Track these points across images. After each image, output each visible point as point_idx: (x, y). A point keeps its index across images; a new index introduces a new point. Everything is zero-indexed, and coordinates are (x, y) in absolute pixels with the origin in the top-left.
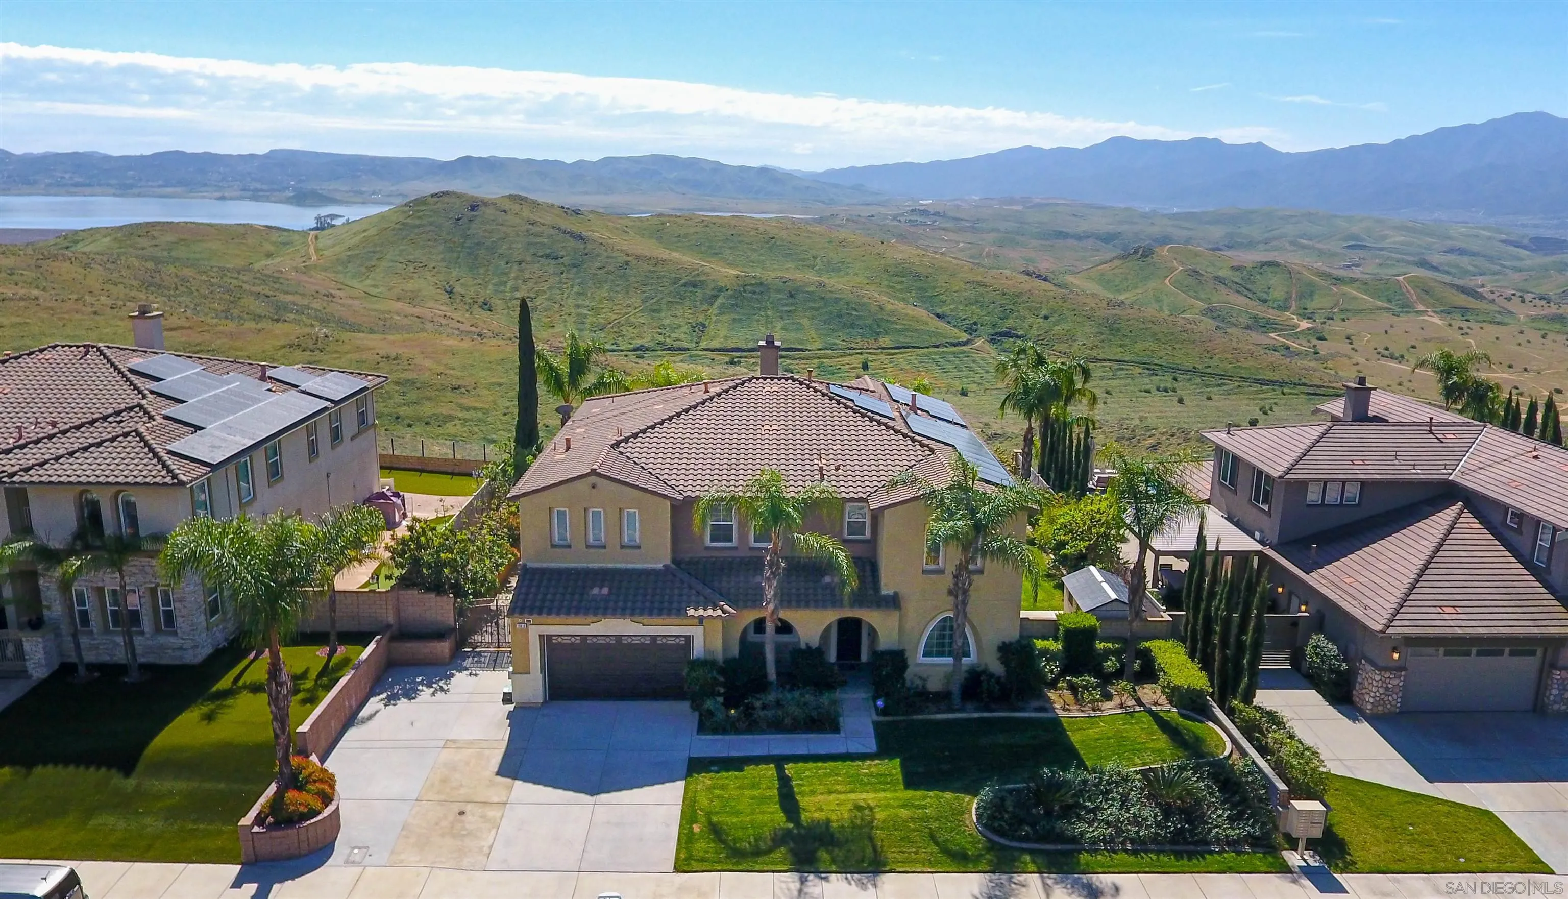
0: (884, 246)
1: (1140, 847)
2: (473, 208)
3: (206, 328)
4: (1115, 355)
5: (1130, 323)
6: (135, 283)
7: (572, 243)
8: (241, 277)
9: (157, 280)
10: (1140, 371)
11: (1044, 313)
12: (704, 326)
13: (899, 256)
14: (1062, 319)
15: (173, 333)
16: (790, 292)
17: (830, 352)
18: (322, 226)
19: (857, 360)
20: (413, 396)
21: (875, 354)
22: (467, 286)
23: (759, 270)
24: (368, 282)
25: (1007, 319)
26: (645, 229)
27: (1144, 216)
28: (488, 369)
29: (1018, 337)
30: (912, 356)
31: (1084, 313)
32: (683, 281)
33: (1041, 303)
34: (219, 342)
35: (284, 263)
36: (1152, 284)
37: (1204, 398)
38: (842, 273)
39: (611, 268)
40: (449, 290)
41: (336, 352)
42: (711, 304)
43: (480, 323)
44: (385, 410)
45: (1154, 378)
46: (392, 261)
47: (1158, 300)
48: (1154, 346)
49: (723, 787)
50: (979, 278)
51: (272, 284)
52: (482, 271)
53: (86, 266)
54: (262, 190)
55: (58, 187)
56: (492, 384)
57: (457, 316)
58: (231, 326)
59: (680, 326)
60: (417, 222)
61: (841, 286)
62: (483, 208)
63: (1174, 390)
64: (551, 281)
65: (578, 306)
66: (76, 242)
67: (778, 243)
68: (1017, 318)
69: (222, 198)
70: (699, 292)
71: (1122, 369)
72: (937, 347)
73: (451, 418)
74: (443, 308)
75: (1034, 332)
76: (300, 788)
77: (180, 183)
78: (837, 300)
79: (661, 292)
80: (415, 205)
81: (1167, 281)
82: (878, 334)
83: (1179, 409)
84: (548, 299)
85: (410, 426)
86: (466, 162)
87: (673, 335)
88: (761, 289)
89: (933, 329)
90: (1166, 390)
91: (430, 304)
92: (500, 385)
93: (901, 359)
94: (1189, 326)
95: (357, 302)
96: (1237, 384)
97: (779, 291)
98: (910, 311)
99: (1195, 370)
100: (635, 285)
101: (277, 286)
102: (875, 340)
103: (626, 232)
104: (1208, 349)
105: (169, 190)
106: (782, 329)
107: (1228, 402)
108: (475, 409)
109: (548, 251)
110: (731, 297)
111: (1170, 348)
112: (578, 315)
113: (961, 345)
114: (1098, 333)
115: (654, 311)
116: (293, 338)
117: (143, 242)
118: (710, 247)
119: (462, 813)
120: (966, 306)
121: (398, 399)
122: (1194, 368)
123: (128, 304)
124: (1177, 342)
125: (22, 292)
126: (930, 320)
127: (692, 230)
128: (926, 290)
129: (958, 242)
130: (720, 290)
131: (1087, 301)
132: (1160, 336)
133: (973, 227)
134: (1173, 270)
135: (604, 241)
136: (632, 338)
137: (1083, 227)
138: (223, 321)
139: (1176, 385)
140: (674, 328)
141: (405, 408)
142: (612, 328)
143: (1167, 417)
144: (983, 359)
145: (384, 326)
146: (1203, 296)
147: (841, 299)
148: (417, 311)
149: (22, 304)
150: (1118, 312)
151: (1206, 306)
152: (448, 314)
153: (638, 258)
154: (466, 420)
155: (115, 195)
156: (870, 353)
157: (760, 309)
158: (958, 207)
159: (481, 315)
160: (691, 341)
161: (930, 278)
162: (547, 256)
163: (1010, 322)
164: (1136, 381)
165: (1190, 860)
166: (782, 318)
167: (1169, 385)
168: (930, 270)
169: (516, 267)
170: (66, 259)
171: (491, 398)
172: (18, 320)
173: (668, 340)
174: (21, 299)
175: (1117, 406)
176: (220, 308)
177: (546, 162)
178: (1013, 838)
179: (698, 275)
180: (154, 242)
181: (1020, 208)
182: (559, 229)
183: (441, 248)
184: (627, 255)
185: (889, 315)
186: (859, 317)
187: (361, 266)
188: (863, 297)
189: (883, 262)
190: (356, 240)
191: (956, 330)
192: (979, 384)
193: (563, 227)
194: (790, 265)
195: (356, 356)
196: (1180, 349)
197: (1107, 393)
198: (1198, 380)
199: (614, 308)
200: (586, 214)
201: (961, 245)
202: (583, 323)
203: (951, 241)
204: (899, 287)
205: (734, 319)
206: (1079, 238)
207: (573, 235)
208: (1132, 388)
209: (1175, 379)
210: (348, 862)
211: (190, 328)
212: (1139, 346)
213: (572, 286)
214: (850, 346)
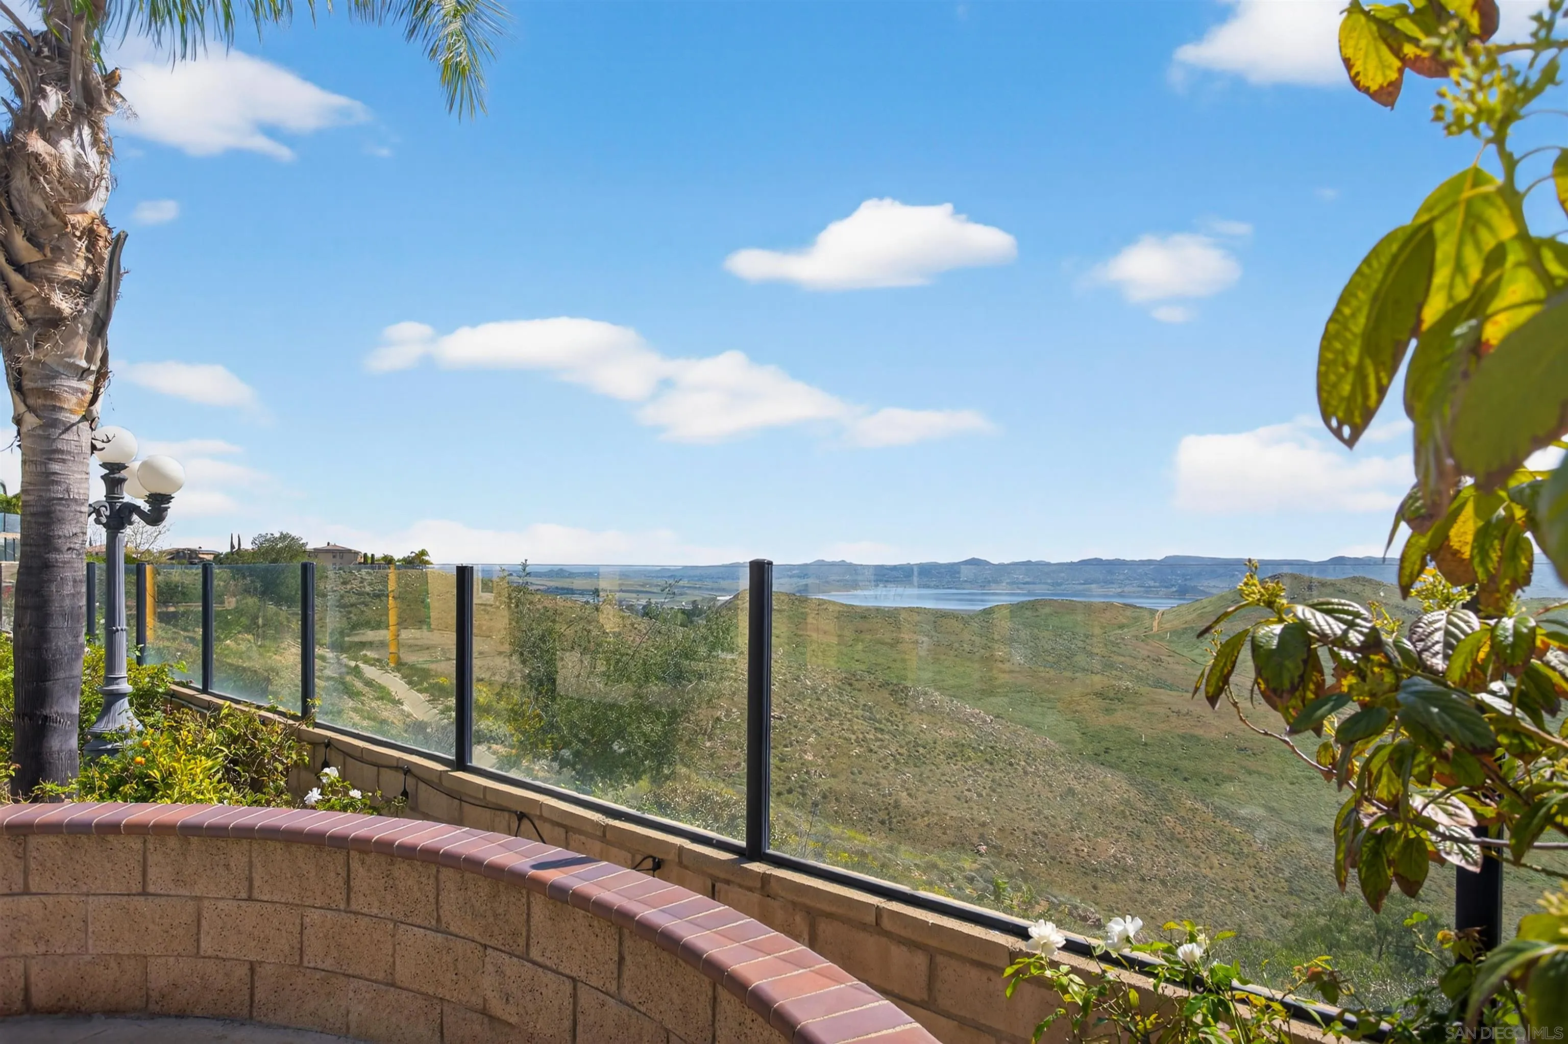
24: (1198, 651)
35: (1128, 633)
41: (1133, 703)
54: (1155, 587)
62: (1320, 589)
85: (1186, 779)
101: (1114, 649)
117: (1029, 613)
121: (1181, 752)
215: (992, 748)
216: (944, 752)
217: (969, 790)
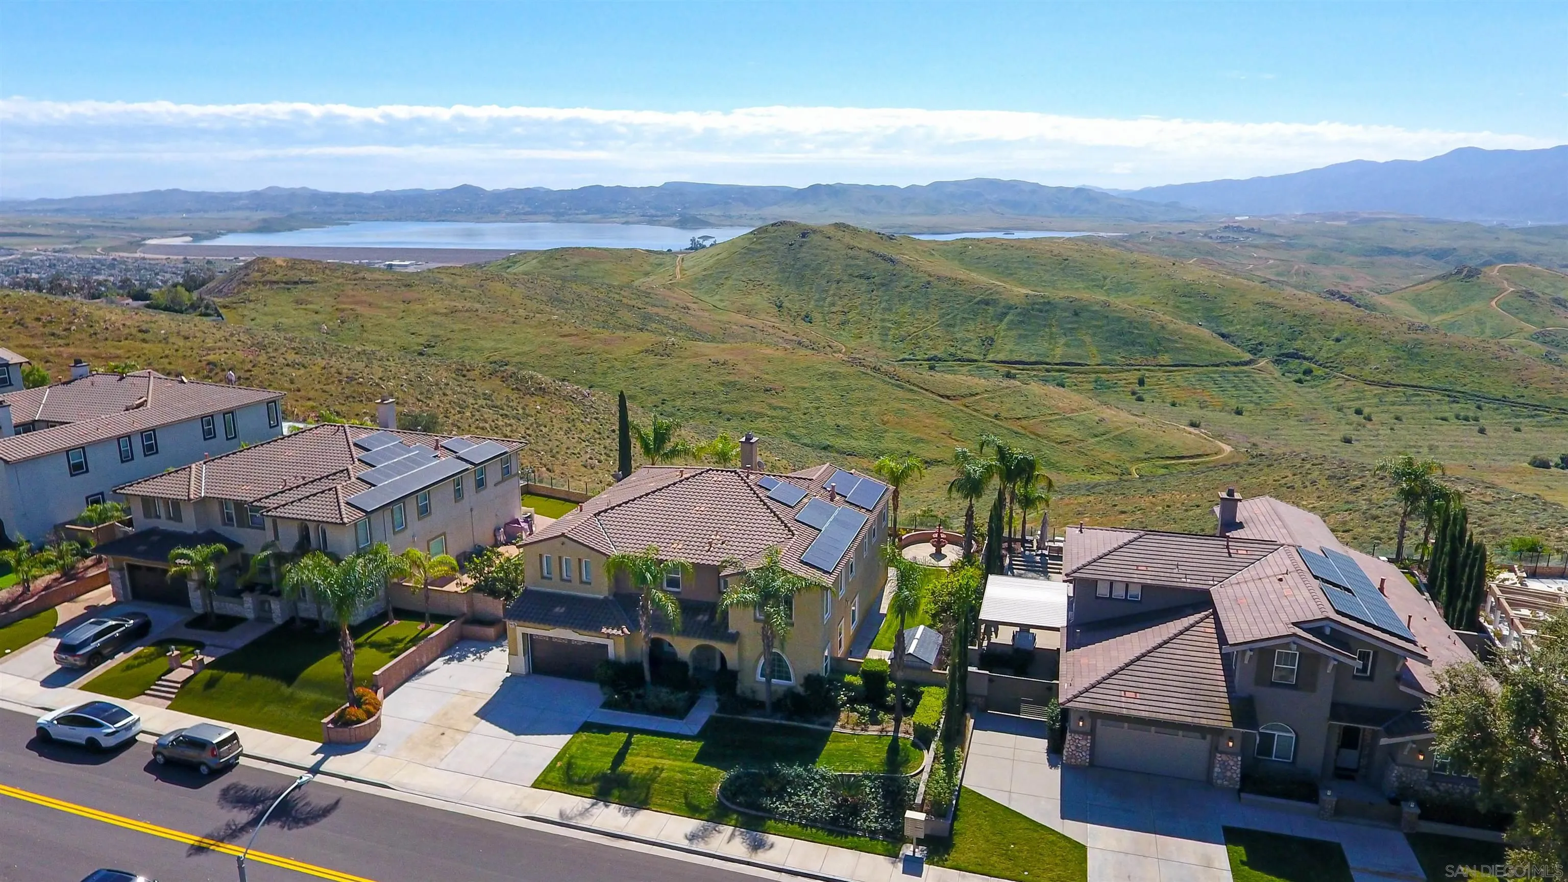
0: (1175, 267)
1: (813, 823)
2: (804, 235)
3: (588, 335)
4: (1411, 380)
5: (1432, 348)
6: (544, 299)
7: (883, 265)
8: (622, 292)
9: (561, 296)
10: (1439, 397)
11: (1336, 335)
12: (992, 340)
13: (1188, 277)
14: (1356, 342)
15: (566, 339)
16: (1075, 311)
17: (1108, 367)
18: (696, 247)
19: (1133, 377)
20: (733, 395)
21: (1152, 371)
22: (794, 300)
23: (1050, 289)
24: (717, 297)
25: (1295, 340)
26: (949, 252)
27: (1490, 230)
28: (795, 375)
29: (1305, 358)
30: (1190, 374)
31: (1381, 337)
32: (978, 299)
33: (1334, 325)
34: (596, 347)
35: (655, 281)
36: (1477, 305)
37: (1512, 429)
38: (1130, 293)
39: (914, 287)
40: (779, 304)
41: (679, 357)
42: (1001, 321)
43: (801, 333)
44: (712, 406)
45: (1455, 405)
46: (737, 280)
47: (1480, 323)
48: (1458, 373)
49: (590, 743)
50: (1270, 299)
51: (644, 298)
52: (807, 288)
53: (513, 285)
54: (657, 216)
55: (515, 215)
56: (797, 388)
57: (783, 326)
58: (606, 334)
59: (971, 340)
60: (759, 247)
61: (1126, 306)
62: (812, 235)
63: (1476, 419)
64: (863, 297)
65: (883, 320)
66: (515, 263)
67: (1071, 264)
68: (1305, 339)
69: (627, 223)
70: (991, 310)
71: (1419, 395)
72: (1218, 366)
73: (761, 415)
74: (773, 320)
75: (1323, 354)
76: (359, 707)
77: (599, 211)
78: (1120, 319)
79: (957, 309)
80: (759, 233)
81: (1493, 303)
82: (1157, 352)
83: (1478, 440)
84: (858, 314)
85: (729, 420)
86: (815, 191)
87: (964, 348)
88: (1048, 307)
89: (1214, 348)
90: (1466, 419)
91: (763, 316)
92: (804, 389)
93: (1178, 376)
94: (1503, 353)
95: (707, 314)
96: (1554, 416)
97: (1064, 310)
98: (1193, 330)
99: (1504, 400)
100: (935, 302)
101: (647, 300)
102: (1154, 357)
103: (932, 255)
104: (1523, 378)
105: (590, 217)
106: (1064, 345)
107: (1539, 435)
108: (781, 408)
109: (862, 272)
110: (1019, 314)
111: (1477, 375)
112: (883, 327)
113: (1243, 365)
114: (1393, 357)
115: (949, 325)
116: (649, 345)
117: (559, 264)
118: (1007, 268)
119: (443, 734)
120: (1253, 326)
121: (722, 397)
122: (1504, 397)
123: (537, 315)
124: (1487, 369)
125: (468, 305)
126: (1212, 339)
127: (990, 253)
128: (1212, 310)
129: (1267, 259)
130: (1010, 308)
131: (1385, 324)
132: (1466, 363)
133: (1287, 244)
134: (1501, 291)
135: (911, 264)
136: (928, 350)
137: (1414, 242)
138: (601, 330)
139: (1479, 413)
140: (965, 341)
141: (727, 405)
142: (911, 340)
143: (1461, 447)
144: (1264, 379)
145: (724, 335)
146: (1535, 319)
147: (1124, 318)
148: (752, 322)
149: (467, 314)
150: (1419, 337)
151: (1539, 330)
152: (776, 325)
153: (939, 278)
154: (773, 417)
155: (552, 221)
156: (1148, 370)
157: (1045, 326)
158: (1275, 223)
159: (802, 325)
160: (979, 354)
161: (1219, 299)
162: (861, 276)
163: (1298, 344)
164: (1433, 407)
165: (837, 836)
166: (1065, 334)
167: (1471, 414)
168: (1220, 291)
169: (834, 286)
170: (502, 279)
171: (795, 400)
172: (463, 327)
173: (959, 352)
174: (467, 311)
175: (1406, 433)
176: (601, 319)
177: (883, 187)
178: (734, 803)
179: (991, 294)
180: (566, 264)
181: (1343, 223)
182: (873, 253)
183: (776, 268)
184: (930, 275)
185: (1171, 334)
186: (1141, 335)
187: (712, 283)
188: (1146, 316)
189: (1172, 283)
190: (711, 261)
191: (1239, 350)
192: (1257, 404)
193: (877, 252)
194: (1081, 285)
195: (694, 361)
196: (1489, 376)
197: (1397, 418)
198: (1508, 410)
199: (915, 322)
200: (898, 238)
201: (1271, 262)
202: (887, 335)
203: (1260, 258)
204: (1185, 307)
205: (1020, 335)
206: (1407, 254)
207: (884, 258)
208: (1427, 415)
209: (1479, 407)
210: (373, 751)
211: (577, 335)
212: (1441, 372)
213: (880, 302)
214: (1128, 362)
215: (596, 419)
216: (561, 428)
217: (591, 458)
